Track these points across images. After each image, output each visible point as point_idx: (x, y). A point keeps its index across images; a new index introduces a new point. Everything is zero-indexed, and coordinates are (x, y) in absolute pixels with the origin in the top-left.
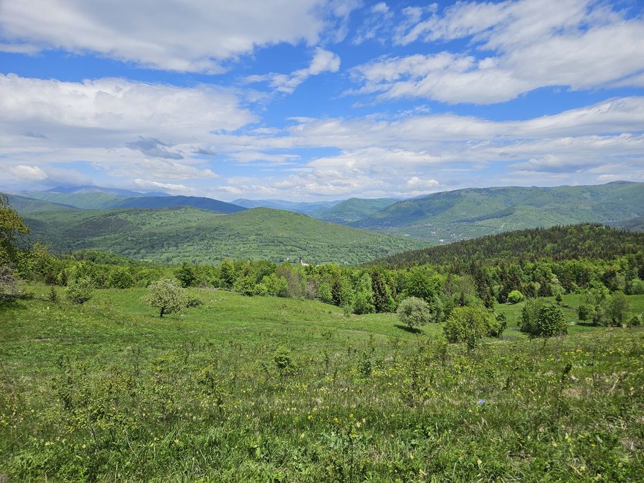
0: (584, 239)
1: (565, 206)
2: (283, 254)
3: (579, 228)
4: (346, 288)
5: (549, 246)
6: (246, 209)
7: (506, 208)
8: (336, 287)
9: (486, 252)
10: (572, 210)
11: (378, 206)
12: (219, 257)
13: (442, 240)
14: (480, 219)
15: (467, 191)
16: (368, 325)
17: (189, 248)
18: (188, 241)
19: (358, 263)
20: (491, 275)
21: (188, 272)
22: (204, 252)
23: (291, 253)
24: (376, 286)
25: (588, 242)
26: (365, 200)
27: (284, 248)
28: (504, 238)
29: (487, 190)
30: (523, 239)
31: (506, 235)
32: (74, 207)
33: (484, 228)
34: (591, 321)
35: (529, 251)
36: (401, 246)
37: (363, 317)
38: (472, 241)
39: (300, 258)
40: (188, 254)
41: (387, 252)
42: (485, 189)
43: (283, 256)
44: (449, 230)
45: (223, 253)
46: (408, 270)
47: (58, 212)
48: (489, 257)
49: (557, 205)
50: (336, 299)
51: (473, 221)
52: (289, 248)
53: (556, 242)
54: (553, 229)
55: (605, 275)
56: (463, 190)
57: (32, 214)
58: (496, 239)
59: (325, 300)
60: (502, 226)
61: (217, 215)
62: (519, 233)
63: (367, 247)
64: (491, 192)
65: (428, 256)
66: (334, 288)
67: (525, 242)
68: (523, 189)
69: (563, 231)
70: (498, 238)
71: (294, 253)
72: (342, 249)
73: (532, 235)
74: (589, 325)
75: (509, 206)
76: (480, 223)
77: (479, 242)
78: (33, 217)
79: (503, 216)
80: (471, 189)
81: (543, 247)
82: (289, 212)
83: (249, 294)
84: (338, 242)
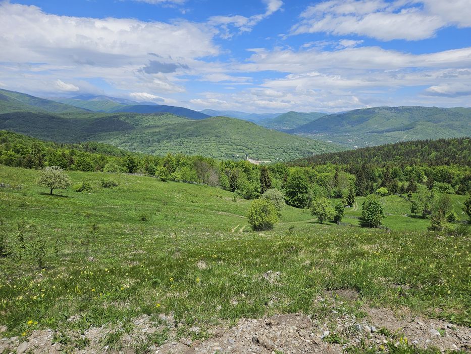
0: (462, 150)
1: (457, 123)
2: (234, 151)
3: (460, 142)
4: (241, 179)
5: (434, 154)
6: (210, 117)
7: (409, 123)
9: (384, 157)
10: (462, 127)
11: (310, 118)
12: (188, 151)
13: (356, 146)
14: (388, 131)
15: (380, 109)
17: (167, 144)
18: (167, 139)
20: (377, 174)
22: (178, 147)
23: (240, 151)
24: (263, 179)
25: (465, 152)
26: (300, 114)
27: (235, 147)
28: (399, 146)
29: (396, 108)
30: (414, 147)
31: (401, 144)
32: (90, 111)
33: (390, 138)
34: (421, 215)
35: (417, 157)
36: (323, 149)
38: (374, 148)
39: (247, 155)
40: (166, 148)
41: (312, 153)
42: (394, 108)
43: (234, 153)
44: (362, 139)
45: (192, 148)
47: (79, 114)
48: (385, 161)
49: (451, 122)
51: (383, 132)
52: (239, 147)
53: (440, 151)
54: (440, 141)
55: (464, 178)
56: (377, 108)
57: (61, 114)
58: (393, 147)
59: (224, 187)
60: (405, 137)
61: (189, 120)
62: (412, 143)
63: (297, 149)
64: (399, 110)
65: (338, 158)
67: (415, 151)
68: (425, 108)
69: (448, 143)
70: (395, 146)
71: (242, 151)
72: (279, 150)
73: (421, 145)
75: (413, 121)
76: (388, 134)
77: (379, 149)
78: (62, 116)
79: (406, 129)
80: (383, 108)
81: (429, 155)
82: (242, 121)
83: (163, 180)
84: (276, 144)
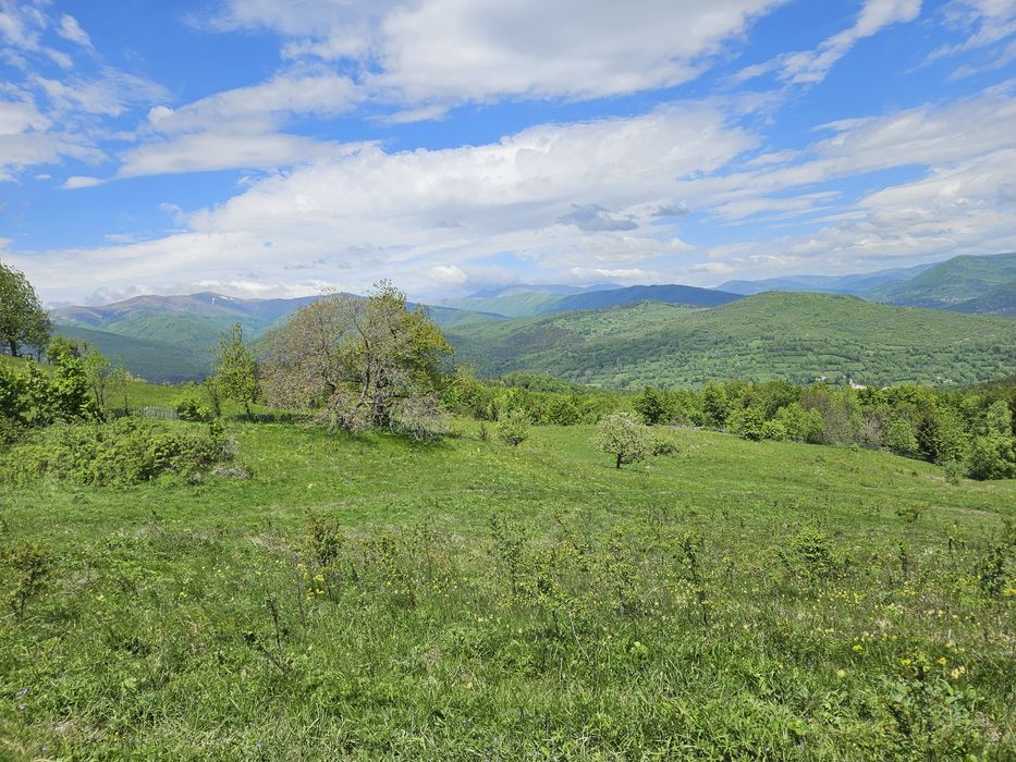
2: (812, 369)
4: (949, 427)
6: (741, 296)
8: (926, 428)
12: (701, 377)
17: (653, 366)
18: (651, 355)
19: (976, 382)
21: (653, 402)
22: (677, 370)
23: (829, 367)
26: (989, 258)
27: (814, 358)
32: (501, 316)
37: (990, 486)
39: (848, 376)
40: (651, 374)
43: (814, 373)
45: (708, 370)
47: (484, 324)
50: (927, 449)
52: (825, 358)
57: (455, 328)
59: (902, 451)
61: (694, 310)
63: (997, 350)
66: (923, 429)
71: (835, 367)
72: (939, 357)
78: (456, 333)
82: (823, 295)
83: (754, 437)
84: (928, 343)
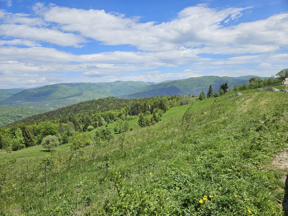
0: (110, 103)
1: (101, 90)
3: (108, 99)
5: (99, 106)
7: (79, 92)
9: (74, 111)
10: (104, 92)
13: (51, 108)
14: (69, 97)
15: (62, 84)
16: (26, 154)
20: (78, 121)
25: (111, 104)
28: (81, 104)
29: (70, 84)
30: (88, 105)
31: (81, 103)
33: (71, 101)
34: (118, 132)
35: (91, 109)
36: (29, 113)
38: (67, 107)
41: (21, 117)
42: (69, 83)
44: (54, 103)
46: (37, 124)
48: (76, 114)
49: (99, 90)
51: (65, 98)
53: (101, 105)
54: (99, 100)
55: (119, 115)
56: (59, 84)
58: (77, 105)
60: (79, 100)
62: (87, 102)
64: (72, 85)
65: (46, 116)
67: (89, 106)
68: (85, 83)
69: (103, 100)
70: (78, 105)
73: (91, 103)
74: (118, 133)
75: (81, 91)
76: (69, 99)
77: (70, 107)
79: (79, 95)
80: (63, 84)
81: (96, 107)
